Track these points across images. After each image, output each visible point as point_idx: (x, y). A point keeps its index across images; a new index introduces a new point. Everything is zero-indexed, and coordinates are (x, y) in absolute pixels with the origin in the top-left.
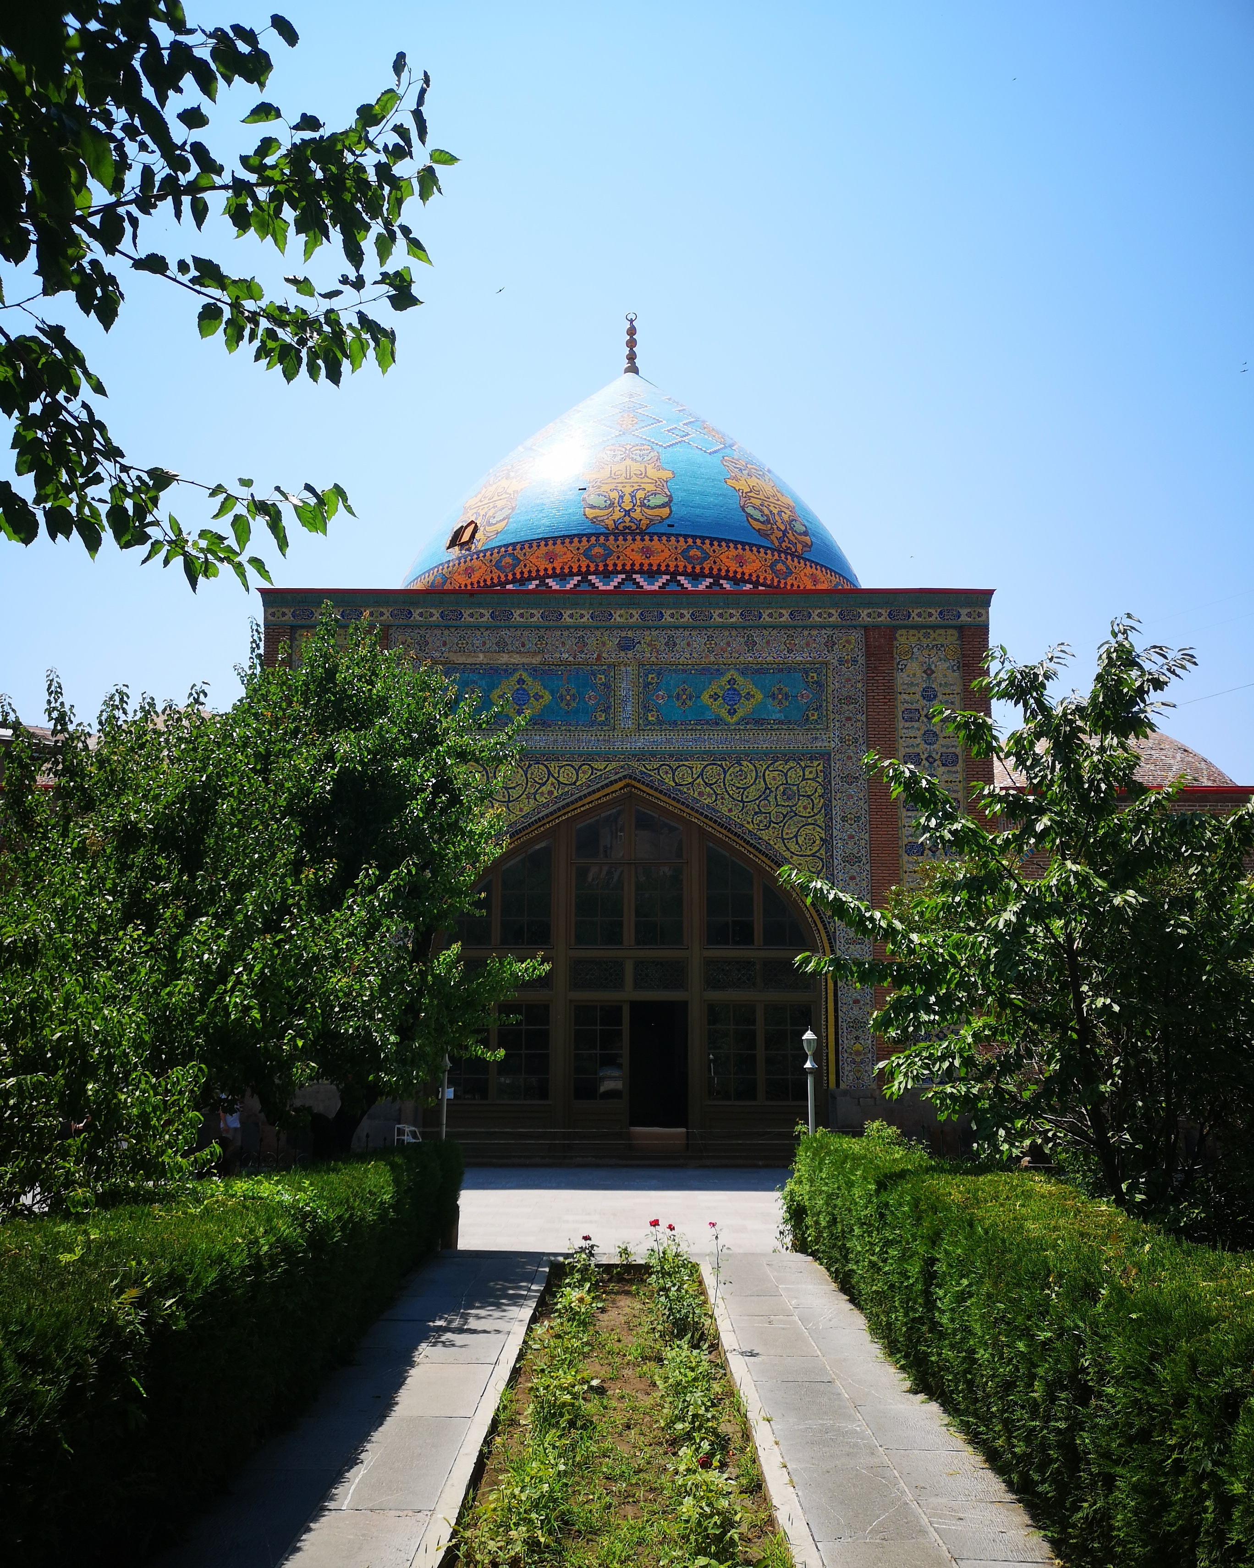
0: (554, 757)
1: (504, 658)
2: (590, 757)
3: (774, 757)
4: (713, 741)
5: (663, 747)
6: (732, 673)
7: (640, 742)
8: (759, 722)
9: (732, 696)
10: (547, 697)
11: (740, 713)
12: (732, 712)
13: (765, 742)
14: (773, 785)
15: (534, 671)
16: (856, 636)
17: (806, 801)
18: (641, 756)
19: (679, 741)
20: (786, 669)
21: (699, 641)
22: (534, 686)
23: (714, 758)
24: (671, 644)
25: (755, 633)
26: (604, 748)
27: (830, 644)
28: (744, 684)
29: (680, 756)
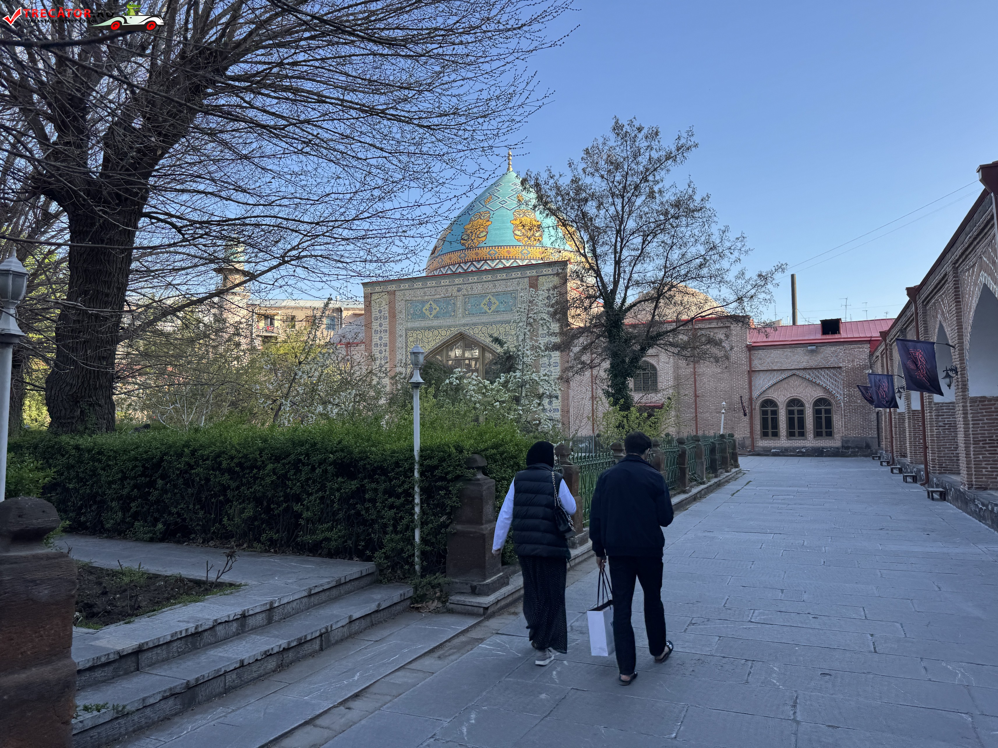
0: (440, 327)
1: (426, 297)
2: (449, 327)
3: (502, 322)
4: (484, 319)
5: (471, 322)
6: (490, 296)
7: (463, 321)
8: (497, 312)
9: (490, 304)
10: (438, 308)
11: (492, 309)
12: (490, 309)
13: (499, 318)
14: (501, 332)
15: (434, 301)
16: (527, 280)
17: (511, 337)
18: (464, 325)
19: (475, 320)
20: (505, 293)
21: (480, 286)
22: (434, 306)
23: (484, 324)
24: (472, 288)
25: (496, 282)
26: (453, 323)
27: (518, 284)
28: (493, 300)
29: (475, 324)
